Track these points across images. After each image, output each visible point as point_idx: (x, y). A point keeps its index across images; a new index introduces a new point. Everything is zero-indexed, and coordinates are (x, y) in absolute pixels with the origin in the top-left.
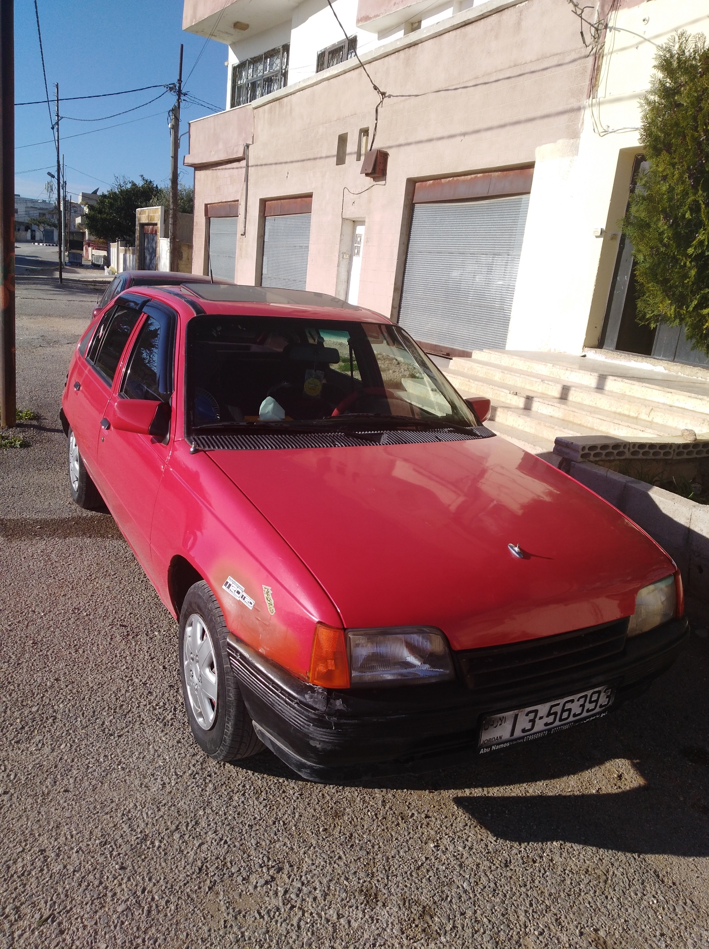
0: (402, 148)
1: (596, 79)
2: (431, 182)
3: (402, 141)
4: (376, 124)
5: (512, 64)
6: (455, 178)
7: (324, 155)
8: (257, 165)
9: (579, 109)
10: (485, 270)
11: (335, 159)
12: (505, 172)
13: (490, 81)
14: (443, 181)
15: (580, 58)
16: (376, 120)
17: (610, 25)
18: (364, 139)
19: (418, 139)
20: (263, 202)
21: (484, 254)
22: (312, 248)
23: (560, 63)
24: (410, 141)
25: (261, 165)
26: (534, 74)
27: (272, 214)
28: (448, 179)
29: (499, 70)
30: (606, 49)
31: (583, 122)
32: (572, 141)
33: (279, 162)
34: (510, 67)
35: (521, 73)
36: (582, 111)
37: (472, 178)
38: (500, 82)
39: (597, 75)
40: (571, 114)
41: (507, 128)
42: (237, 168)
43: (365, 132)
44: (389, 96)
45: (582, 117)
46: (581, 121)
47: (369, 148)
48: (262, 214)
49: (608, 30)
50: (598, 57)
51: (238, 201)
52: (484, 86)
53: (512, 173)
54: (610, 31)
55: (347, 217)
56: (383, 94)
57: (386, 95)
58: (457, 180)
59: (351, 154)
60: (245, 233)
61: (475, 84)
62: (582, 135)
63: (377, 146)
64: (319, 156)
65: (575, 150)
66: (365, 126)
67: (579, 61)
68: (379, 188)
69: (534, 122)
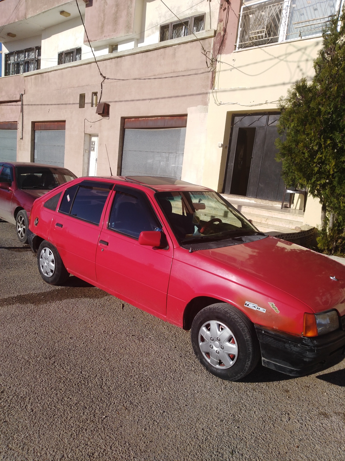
0: (117, 103)
1: (214, 81)
2: (134, 119)
3: (117, 99)
4: (102, 91)
5: (172, 71)
6: (147, 118)
7: (71, 103)
8: (29, 105)
9: (207, 93)
10: (165, 160)
11: (78, 105)
12: (172, 117)
13: (162, 77)
14: (140, 119)
15: (206, 72)
16: (102, 89)
17: (218, 60)
18: (95, 97)
19: (126, 99)
20: (33, 123)
21: (164, 153)
22: (67, 147)
23: (196, 73)
24: (121, 100)
25: (32, 105)
26: (184, 77)
27: (39, 129)
28: (143, 118)
29: (166, 73)
30: (217, 69)
31: (209, 99)
32: (205, 106)
33: (43, 104)
34: (171, 73)
35: (178, 75)
36: (208, 94)
37: (155, 119)
38: (167, 78)
39: (214, 80)
40: (203, 95)
41: (172, 99)
42: (16, 105)
43: (95, 94)
44: (108, 79)
45: (208, 97)
46: (208, 98)
47: (98, 101)
48: (33, 129)
49: (217, 62)
50: (214, 72)
51: (17, 122)
52: (159, 79)
53: (175, 118)
54: (218, 63)
55: (87, 133)
56: (104, 77)
57: (106, 78)
58: (147, 119)
59: (88, 103)
60: (22, 138)
61: (154, 78)
62: (209, 104)
63: (103, 100)
64: (68, 103)
65: (206, 111)
66: (95, 91)
67: (205, 74)
68: (105, 120)
69: (186, 97)
